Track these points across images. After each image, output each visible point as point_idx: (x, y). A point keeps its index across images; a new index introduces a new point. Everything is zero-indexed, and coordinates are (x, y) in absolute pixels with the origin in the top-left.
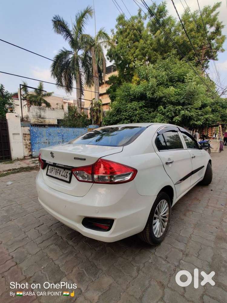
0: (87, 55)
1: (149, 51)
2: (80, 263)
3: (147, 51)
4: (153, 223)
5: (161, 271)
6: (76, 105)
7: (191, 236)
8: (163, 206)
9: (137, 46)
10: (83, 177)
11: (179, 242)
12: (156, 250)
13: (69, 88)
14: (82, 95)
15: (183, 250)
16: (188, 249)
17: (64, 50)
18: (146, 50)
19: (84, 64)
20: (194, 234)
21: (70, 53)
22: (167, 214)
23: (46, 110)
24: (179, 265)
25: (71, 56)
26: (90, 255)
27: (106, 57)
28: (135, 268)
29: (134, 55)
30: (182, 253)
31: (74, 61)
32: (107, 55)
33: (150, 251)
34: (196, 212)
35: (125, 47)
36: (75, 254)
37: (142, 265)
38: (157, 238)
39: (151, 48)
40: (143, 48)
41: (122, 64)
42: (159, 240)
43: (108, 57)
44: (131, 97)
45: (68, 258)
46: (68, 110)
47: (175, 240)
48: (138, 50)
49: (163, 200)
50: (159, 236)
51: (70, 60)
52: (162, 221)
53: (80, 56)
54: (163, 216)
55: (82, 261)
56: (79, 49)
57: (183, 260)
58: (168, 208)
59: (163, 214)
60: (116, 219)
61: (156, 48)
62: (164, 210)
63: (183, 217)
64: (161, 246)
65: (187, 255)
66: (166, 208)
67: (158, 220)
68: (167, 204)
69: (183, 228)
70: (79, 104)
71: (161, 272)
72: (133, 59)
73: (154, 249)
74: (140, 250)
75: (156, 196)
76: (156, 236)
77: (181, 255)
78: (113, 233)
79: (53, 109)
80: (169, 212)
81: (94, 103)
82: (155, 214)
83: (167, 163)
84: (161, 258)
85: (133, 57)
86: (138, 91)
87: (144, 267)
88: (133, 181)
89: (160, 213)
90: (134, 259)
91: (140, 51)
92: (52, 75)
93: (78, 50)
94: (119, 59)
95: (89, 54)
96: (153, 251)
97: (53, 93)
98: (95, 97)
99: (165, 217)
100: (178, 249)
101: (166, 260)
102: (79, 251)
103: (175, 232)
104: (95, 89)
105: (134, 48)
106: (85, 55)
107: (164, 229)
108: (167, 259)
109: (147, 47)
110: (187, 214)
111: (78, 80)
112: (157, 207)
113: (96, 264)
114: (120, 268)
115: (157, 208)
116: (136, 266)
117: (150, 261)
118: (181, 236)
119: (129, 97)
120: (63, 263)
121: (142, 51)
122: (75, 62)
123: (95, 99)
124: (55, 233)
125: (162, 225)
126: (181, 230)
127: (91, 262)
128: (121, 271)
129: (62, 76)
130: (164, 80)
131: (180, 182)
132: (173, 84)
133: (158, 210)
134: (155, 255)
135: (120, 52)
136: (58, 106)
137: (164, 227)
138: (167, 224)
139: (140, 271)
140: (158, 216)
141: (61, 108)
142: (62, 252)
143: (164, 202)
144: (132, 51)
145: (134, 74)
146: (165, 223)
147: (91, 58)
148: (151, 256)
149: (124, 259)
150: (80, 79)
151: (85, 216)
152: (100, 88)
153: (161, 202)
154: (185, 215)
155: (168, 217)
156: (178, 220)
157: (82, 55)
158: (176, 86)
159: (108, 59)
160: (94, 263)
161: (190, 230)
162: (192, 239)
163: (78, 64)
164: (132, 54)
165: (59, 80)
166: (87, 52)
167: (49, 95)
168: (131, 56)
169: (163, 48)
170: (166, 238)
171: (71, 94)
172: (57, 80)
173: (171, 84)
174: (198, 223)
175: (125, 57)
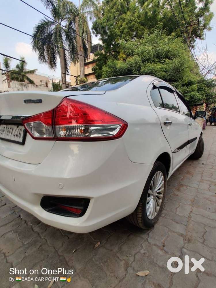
0: (71, 27)
1: (136, 24)
2: (44, 260)
3: (134, 25)
4: (147, 202)
5: (159, 266)
6: (61, 83)
7: (190, 216)
8: (159, 180)
9: (124, 19)
10: (40, 132)
11: (177, 223)
12: (150, 235)
13: (52, 63)
14: (66, 72)
15: (183, 235)
16: (189, 232)
17: (46, 21)
18: (133, 23)
19: (68, 37)
20: (193, 213)
21: (52, 23)
22: (163, 189)
23: (28, 86)
24: (181, 256)
25: (53, 27)
26: (61, 245)
27: (91, 31)
28: (122, 263)
29: (121, 28)
30: (182, 239)
31: (56, 33)
32: (92, 29)
33: (141, 237)
34: (191, 187)
35: (111, 19)
36: (40, 244)
37: (132, 259)
38: (151, 220)
39: (139, 21)
40: (131, 21)
41: (109, 40)
42: (153, 222)
43: (94, 30)
44: (118, 73)
45: (30, 252)
46: (52, 87)
47: (172, 221)
48: (125, 23)
49: (158, 172)
50: (153, 217)
51: (52, 32)
52: (157, 198)
53: (64, 28)
54: (158, 191)
55: (48, 256)
56: (63, 19)
57: (185, 248)
58: (163, 182)
59: (157, 189)
60: (93, 198)
61: (143, 22)
62: (159, 184)
63: (177, 193)
64: (155, 229)
65: (189, 241)
66: (161, 182)
67: (153, 197)
68: (163, 176)
69: (180, 206)
70: (64, 81)
71: (158, 268)
72: (119, 33)
73: (147, 233)
74: (128, 236)
75: (153, 165)
76: (150, 218)
77: (181, 241)
78: (88, 219)
79: (36, 85)
80: (164, 187)
81: (79, 80)
82: (149, 190)
83: (165, 123)
84: (156, 246)
85: (119, 31)
86: (124, 67)
87: (134, 261)
88: (121, 138)
89: (155, 188)
90: (120, 249)
91: (127, 24)
92: (33, 48)
93: (61, 21)
94: (105, 33)
95: (73, 26)
96: (145, 236)
97: (36, 70)
98: (80, 74)
99: (159, 193)
100: (177, 233)
101: (163, 249)
102: (46, 240)
103: (170, 211)
104: (80, 65)
105: (121, 20)
106: (69, 27)
107: (158, 208)
108: (165, 248)
109: (135, 20)
110: (182, 188)
111: (62, 55)
112: (152, 180)
113: (67, 259)
114: (102, 264)
115: (152, 182)
116: (124, 260)
117: (142, 251)
118: (178, 215)
119: (115, 73)
120: (20, 260)
121: (129, 25)
122: (58, 34)
123: (81, 75)
124: (18, 216)
125: (157, 203)
126: (177, 208)
127: (60, 256)
128: (102, 270)
129: (44, 50)
130: (151, 56)
131: (177, 150)
132: (160, 60)
133: (153, 185)
134: (149, 243)
135: (107, 25)
136: (42, 84)
137: (158, 206)
138: (162, 202)
139: (129, 268)
140: (153, 192)
141: (45, 85)
142: (22, 242)
143: (160, 173)
144: (119, 24)
145: (120, 51)
146: (159, 200)
147: (75, 30)
148: (143, 244)
149: (107, 249)
150: (65, 55)
151: (44, 195)
152: (86, 67)
153: (157, 174)
154: (179, 190)
155: (163, 194)
156: (171, 196)
157: (66, 27)
158: (163, 63)
159: (94, 33)
160: (64, 258)
161: (188, 208)
162: (192, 219)
163: (60, 36)
164: (119, 28)
165: (42, 55)
166: (70, 23)
167: (32, 72)
168: (117, 29)
169: (151, 23)
170: (160, 219)
171: (55, 71)
172: (40, 54)
173: (158, 61)
174: (195, 199)
175: (111, 30)
